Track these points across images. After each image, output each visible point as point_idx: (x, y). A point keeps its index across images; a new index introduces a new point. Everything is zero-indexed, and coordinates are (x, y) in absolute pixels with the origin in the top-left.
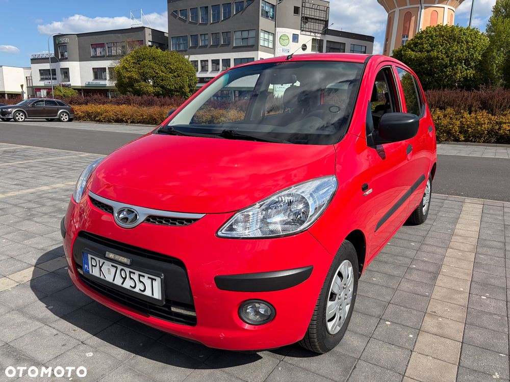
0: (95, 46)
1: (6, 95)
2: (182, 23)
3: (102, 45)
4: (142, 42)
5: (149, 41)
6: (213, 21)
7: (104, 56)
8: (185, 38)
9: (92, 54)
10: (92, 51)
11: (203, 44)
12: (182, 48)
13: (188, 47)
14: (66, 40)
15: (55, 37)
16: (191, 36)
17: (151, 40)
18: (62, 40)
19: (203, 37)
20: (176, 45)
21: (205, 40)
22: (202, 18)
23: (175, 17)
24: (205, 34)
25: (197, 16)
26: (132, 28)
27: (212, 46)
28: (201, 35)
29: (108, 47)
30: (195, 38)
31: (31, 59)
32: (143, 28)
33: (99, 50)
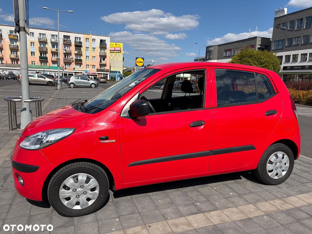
0: (226, 51)
1: (181, 79)
2: (283, 31)
3: (230, 50)
4: (253, 46)
5: (259, 45)
6: (306, 27)
7: (230, 56)
8: (283, 41)
9: (224, 55)
10: (224, 53)
11: (296, 44)
12: (280, 47)
13: (285, 47)
14: (212, 49)
15: (207, 48)
16: (288, 39)
17: (260, 44)
18: (210, 49)
19: (296, 39)
20: (276, 45)
21: (298, 40)
22: (298, 26)
23: (278, 28)
24: (298, 37)
25: (294, 26)
26: (249, 38)
27: (303, 45)
28: (295, 38)
29: (233, 51)
30: (290, 40)
31: (194, 60)
32: (256, 37)
33: (228, 53)
